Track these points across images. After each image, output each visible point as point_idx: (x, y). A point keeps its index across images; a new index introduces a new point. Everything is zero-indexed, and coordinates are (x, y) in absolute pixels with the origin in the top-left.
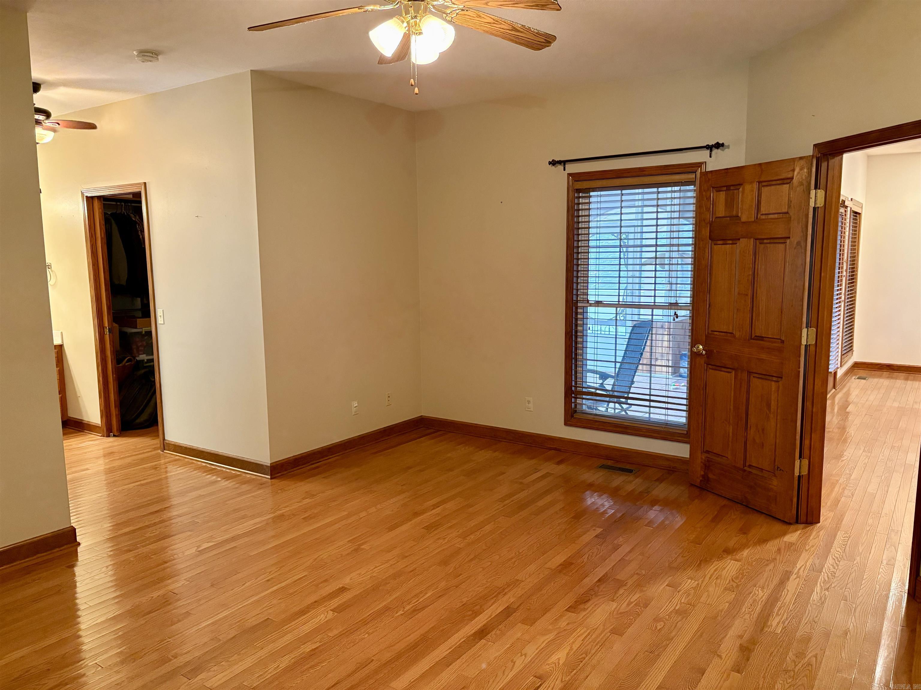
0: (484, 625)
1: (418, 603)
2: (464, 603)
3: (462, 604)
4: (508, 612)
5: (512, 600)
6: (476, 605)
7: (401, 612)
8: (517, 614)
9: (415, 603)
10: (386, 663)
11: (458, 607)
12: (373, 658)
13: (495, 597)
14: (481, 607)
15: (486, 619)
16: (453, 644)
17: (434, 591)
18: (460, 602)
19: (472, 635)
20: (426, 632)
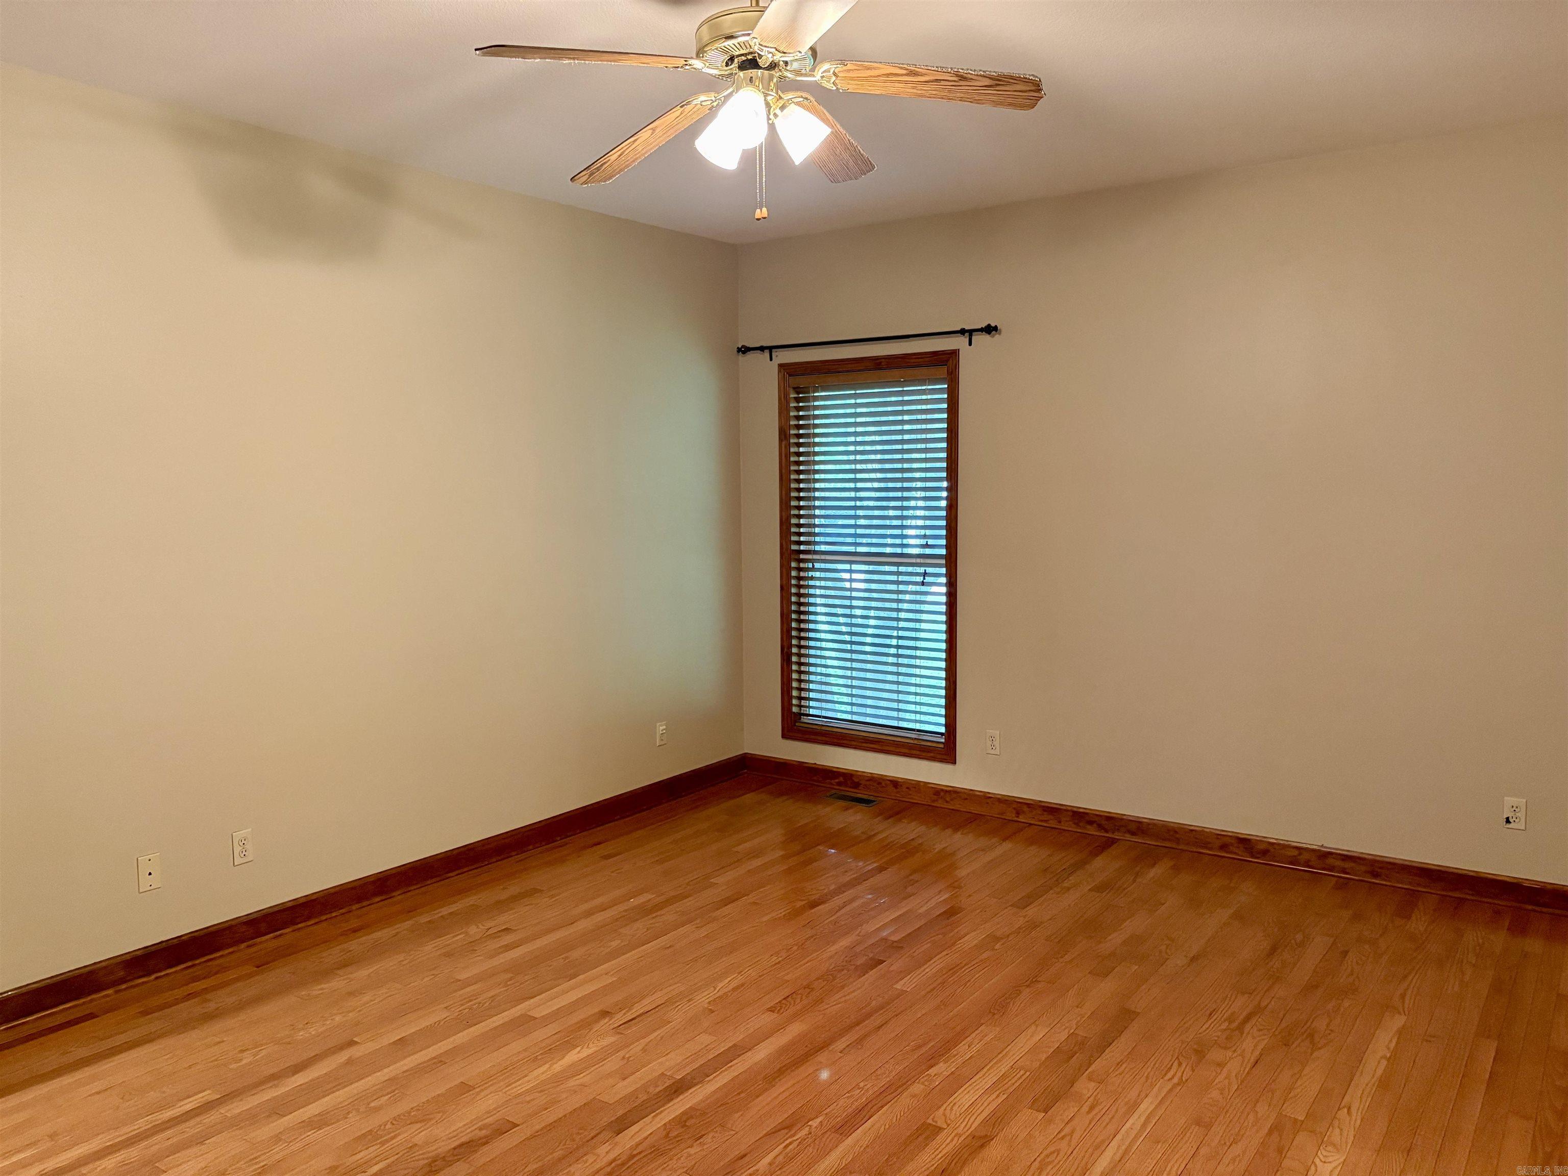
0: (672, 1100)
1: (787, 1142)
2: (698, 1142)
3: (701, 1140)
4: (621, 1125)
5: (606, 1147)
6: (675, 1137)
7: (814, 1123)
8: (606, 1120)
9: (790, 1143)
10: (823, 1048)
11: (711, 1135)
12: (842, 1055)
13: (635, 1156)
14: (668, 1134)
15: (666, 1109)
16: (726, 1073)
17: (754, 1168)
18: (704, 1144)
19: (696, 1085)
20: (766, 1090)
